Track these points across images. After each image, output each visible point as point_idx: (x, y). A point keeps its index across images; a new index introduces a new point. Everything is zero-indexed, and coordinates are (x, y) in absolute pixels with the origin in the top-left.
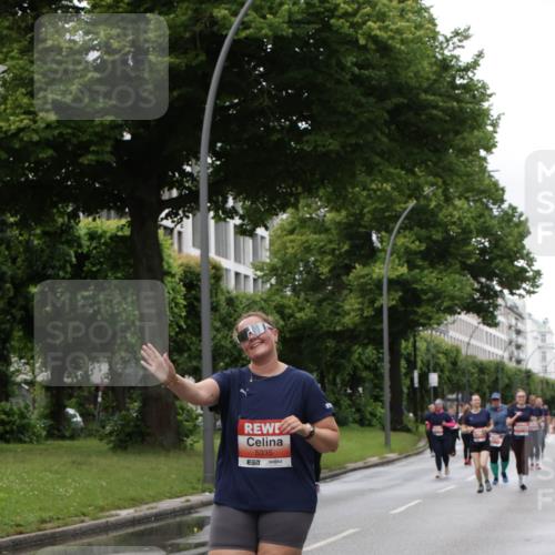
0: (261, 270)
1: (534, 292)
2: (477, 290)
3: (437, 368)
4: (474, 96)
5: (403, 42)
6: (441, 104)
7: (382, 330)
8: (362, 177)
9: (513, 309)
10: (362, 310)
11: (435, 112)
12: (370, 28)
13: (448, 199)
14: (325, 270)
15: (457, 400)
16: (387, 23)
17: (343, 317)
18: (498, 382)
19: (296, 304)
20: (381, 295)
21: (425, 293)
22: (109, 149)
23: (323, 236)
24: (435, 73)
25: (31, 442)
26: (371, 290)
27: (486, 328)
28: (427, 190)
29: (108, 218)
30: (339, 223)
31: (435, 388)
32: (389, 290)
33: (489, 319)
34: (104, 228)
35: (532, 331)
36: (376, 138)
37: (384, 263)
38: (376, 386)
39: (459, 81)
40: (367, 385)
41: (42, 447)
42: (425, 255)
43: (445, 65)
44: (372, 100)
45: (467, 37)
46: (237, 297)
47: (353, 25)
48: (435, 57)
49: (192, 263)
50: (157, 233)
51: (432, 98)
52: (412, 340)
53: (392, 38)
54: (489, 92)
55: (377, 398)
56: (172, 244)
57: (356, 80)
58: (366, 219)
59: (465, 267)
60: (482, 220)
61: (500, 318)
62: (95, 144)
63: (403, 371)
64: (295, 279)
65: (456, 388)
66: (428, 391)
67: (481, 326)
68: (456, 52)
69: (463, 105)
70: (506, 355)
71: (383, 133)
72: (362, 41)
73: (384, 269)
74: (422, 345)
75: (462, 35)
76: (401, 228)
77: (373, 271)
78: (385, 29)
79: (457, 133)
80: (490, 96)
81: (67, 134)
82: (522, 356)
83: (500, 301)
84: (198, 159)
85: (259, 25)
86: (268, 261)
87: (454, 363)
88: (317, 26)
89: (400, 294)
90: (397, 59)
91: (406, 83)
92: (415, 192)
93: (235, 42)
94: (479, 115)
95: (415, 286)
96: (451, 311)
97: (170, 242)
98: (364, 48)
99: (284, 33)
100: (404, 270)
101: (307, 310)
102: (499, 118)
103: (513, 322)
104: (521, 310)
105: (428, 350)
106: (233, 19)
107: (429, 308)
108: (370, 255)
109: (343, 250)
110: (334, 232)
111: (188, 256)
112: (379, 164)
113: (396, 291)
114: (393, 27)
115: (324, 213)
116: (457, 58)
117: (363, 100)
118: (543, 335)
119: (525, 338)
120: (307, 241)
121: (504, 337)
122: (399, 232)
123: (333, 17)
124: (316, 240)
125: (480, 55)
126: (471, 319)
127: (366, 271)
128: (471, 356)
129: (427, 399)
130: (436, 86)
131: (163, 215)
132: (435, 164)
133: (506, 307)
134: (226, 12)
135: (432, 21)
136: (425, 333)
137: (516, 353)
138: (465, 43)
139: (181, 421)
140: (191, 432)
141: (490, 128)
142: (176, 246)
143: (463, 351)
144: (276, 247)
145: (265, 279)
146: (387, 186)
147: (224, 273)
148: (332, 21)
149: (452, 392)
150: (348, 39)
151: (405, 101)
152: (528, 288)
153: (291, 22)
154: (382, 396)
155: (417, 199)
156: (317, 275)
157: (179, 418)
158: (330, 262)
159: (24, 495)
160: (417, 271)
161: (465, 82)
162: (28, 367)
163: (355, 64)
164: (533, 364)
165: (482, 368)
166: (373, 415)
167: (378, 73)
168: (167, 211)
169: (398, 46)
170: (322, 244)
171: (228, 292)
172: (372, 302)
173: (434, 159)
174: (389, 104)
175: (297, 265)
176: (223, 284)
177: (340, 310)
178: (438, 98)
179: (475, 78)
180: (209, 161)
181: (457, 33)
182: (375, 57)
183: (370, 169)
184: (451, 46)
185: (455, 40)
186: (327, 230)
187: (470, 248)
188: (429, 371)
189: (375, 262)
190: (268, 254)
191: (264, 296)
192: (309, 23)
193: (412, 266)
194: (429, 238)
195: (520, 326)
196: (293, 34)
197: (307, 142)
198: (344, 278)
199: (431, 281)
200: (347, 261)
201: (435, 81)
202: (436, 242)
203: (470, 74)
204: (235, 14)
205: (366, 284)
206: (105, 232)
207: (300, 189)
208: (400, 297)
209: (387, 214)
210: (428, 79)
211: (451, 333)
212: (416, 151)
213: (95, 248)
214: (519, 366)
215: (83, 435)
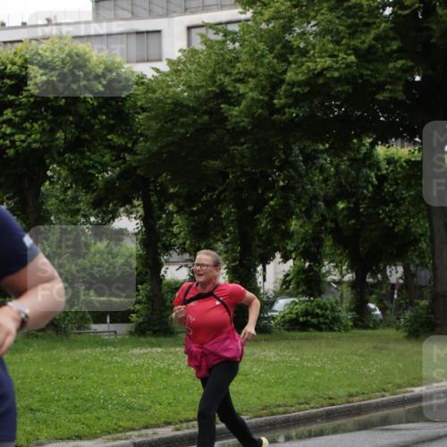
22: (401, 88)
25: (339, 331)
29: (403, 147)
34: (400, 154)
41: (348, 334)
62: (390, 84)
81: (367, 75)
159: (335, 374)
162: (337, 270)
206: (400, 158)
213: (392, 171)
215: (382, 325)
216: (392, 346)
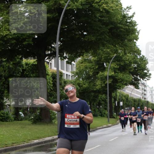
0: (74, 73)
1: (149, 80)
2: (133, 79)
3: (122, 100)
4: (132, 25)
5: (113, 10)
6: (123, 27)
7: (107, 90)
8: (101, 48)
9: (143, 84)
10: (101, 84)
11: (122, 29)
12: (103, 6)
13: (125, 54)
14: (91, 73)
15: (128, 109)
16: (108, 5)
17: (96, 86)
18: (139, 104)
19: (83, 83)
20: (107, 80)
21: (119, 79)
22: (31, 40)
23: (91, 64)
24: (121, 18)
26: (104, 79)
27: (136, 89)
28: (119, 51)
30: (95, 60)
31: (122, 106)
32: (109, 79)
33: (137, 87)
35: (149, 90)
36: (105, 37)
37: (107, 71)
38: (105, 106)
39: (128, 21)
40: (103, 105)
42: (119, 69)
43: (124, 16)
44: (104, 26)
45: (130, 9)
46: (67, 81)
47: (99, 5)
48: (122, 14)
49: (54, 72)
50: (44, 63)
51: (121, 25)
52: (115, 93)
53: (110, 9)
54: (137, 24)
55: (106, 109)
56: (49, 66)
57: (100, 20)
58: (102, 59)
59: (130, 73)
60: (135, 59)
61: (140, 87)
63: (113, 101)
64: (83, 76)
65: (128, 106)
66: (120, 107)
67: (135, 89)
68: (128, 13)
69: (130, 27)
70: (141, 97)
71: (107, 35)
72: (101, 10)
73: (108, 73)
74: (118, 94)
75: (129, 8)
76: (112, 62)
77: (105, 74)
78: (108, 6)
79: (128, 35)
80: (137, 25)
81: (20, 36)
82: (146, 97)
83: (140, 82)
84: (56, 43)
85: (73, 5)
86: (75, 71)
87: (127, 99)
88: (89, 6)
89: (112, 80)
90: (111, 15)
91: (114, 21)
92: (116, 52)
93: (66, 10)
94: (134, 30)
95: (116, 78)
96: (126, 85)
97: (48, 66)
98: (102, 12)
99: (80, 8)
100: (113, 73)
101: (86, 85)
102: (139, 31)
103: (143, 88)
104: (146, 84)
105: (120, 95)
106: (66, 4)
107: (120, 84)
108: (103, 69)
109: (96, 68)
110: (94, 63)
111: (53, 70)
112: (106, 44)
113: (111, 79)
114: (110, 6)
115: (91, 58)
116: (128, 14)
117: (102, 26)
118: (152, 91)
119: (147, 92)
120: (86, 65)
121: (141, 92)
122: (112, 63)
123: (93, 3)
124: (89, 65)
125: (134, 13)
126: (132, 87)
127: (103, 73)
128: (132, 97)
129: (119, 109)
130: (122, 22)
131: (46, 58)
132: (122, 44)
133: (142, 83)
134: (64, 2)
135: (121, 4)
136: (119, 91)
137: (144, 96)
138: (130, 10)
139: (51, 116)
140: (54, 119)
141: (137, 34)
142: (50, 67)
143: (130, 96)
144: (78, 67)
145: (75, 76)
146: (109, 50)
147: (63, 74)
148: (93, 4)
149: (126, 107)
150: (97, 9)
151: (113, 26)
152: (147, 78)
153: (82, 5)
154: (107, 108)
155: (116, 53)
156: (89, 75)
157: (51, 115)
158: (92, 71)
160: (117, 73)
161: (130, 21)
162: (9, 101)
163: (100, 16)
164: (149, 99)
165: (135, 100)
166: (104, 113)
167: (106, 19)
168: (47, 57)
169: (111, 11)
170: (90, 66)
171: (64, 80)
172: (104, 82)
173: (121, 42)
174: (109, 27)
175: (83, 72)
176: (63, 77)
177: (95, 85)
178: (122, 26)
179: (133, 20)
180: (59, 43)
181: (128, 8)
182: (105, 14)
183: (104, 45)
184: (126, 11)
185: (127, 9)
186: (92, 62)
187: (131, 67)
188: (120, 101)
189: (105, 71)
190: (75, 69)
191: (74, 81)
192: (87, 5)
193: (115, 72)
194: (120, 64)
195: (145, 89)
196: (82, 8)
197: (86, 38)
198: (96, 76)
199: (121, 76)
200: (97, 71)
201: (122, 21)
202: (122, 65)
203: (131, 19)
204: (66, 2)
205: (103, 77)
206: (30, 63)
207: (84, 51)
208: (112, 81)
209: (108, 58)
210: (120, 20)
211: (126, 91)
212: (116, 40)
214: (145, 100)
215: (24, 119)
216: (27, 126)
